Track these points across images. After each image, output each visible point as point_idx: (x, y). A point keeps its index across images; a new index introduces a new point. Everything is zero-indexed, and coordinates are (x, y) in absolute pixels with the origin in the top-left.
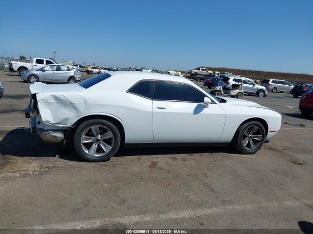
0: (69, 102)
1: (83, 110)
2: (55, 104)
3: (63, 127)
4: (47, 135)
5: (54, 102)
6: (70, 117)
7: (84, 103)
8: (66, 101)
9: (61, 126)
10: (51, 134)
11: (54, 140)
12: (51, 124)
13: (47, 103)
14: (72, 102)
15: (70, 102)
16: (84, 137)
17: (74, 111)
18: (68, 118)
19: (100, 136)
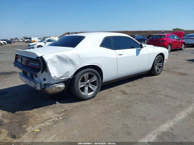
0: (68, 59)
1: (79, 64)
2: (58, 62)
3: (65, 79)
4: (54, 88)
5: (57, 60)
6: (70, 71)
7: (78, 58)
8: (66, 59)
9: (63, 78)
10: (56, 86)
11: (59, 90)
12: (57, 78)
13: (53, 62)
14: (71, 59)
15: (70, 59)
16: (80, 84)
17: (73, 65)
18: (69, 72)
19: (88, 81)
